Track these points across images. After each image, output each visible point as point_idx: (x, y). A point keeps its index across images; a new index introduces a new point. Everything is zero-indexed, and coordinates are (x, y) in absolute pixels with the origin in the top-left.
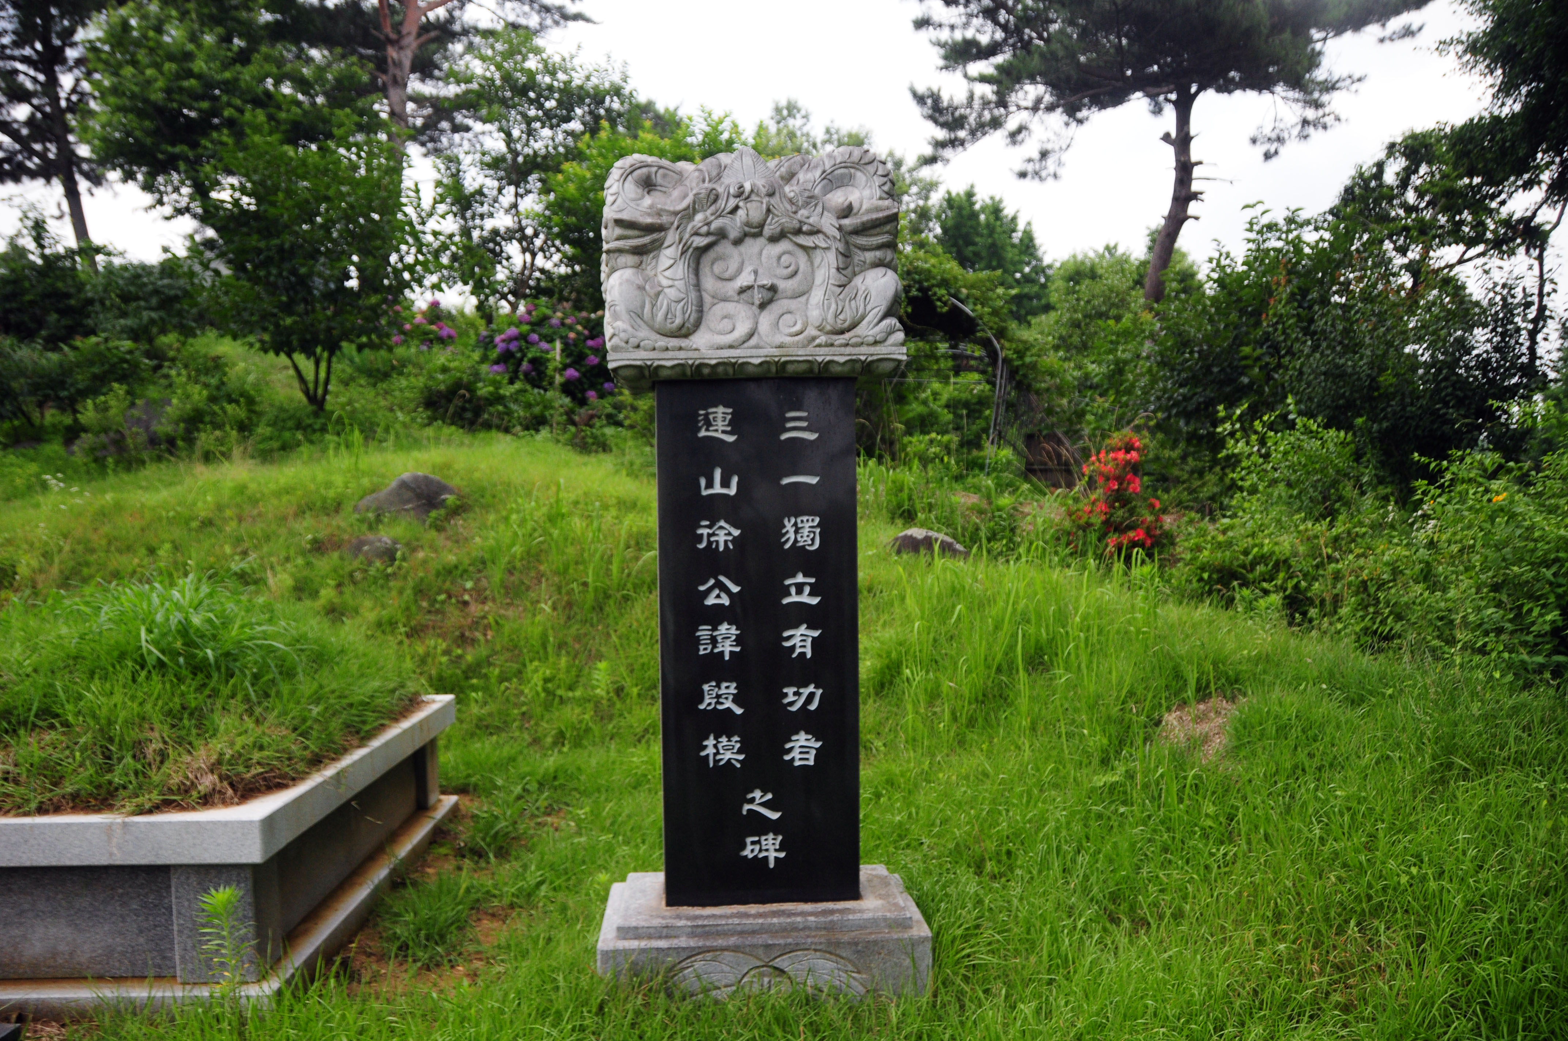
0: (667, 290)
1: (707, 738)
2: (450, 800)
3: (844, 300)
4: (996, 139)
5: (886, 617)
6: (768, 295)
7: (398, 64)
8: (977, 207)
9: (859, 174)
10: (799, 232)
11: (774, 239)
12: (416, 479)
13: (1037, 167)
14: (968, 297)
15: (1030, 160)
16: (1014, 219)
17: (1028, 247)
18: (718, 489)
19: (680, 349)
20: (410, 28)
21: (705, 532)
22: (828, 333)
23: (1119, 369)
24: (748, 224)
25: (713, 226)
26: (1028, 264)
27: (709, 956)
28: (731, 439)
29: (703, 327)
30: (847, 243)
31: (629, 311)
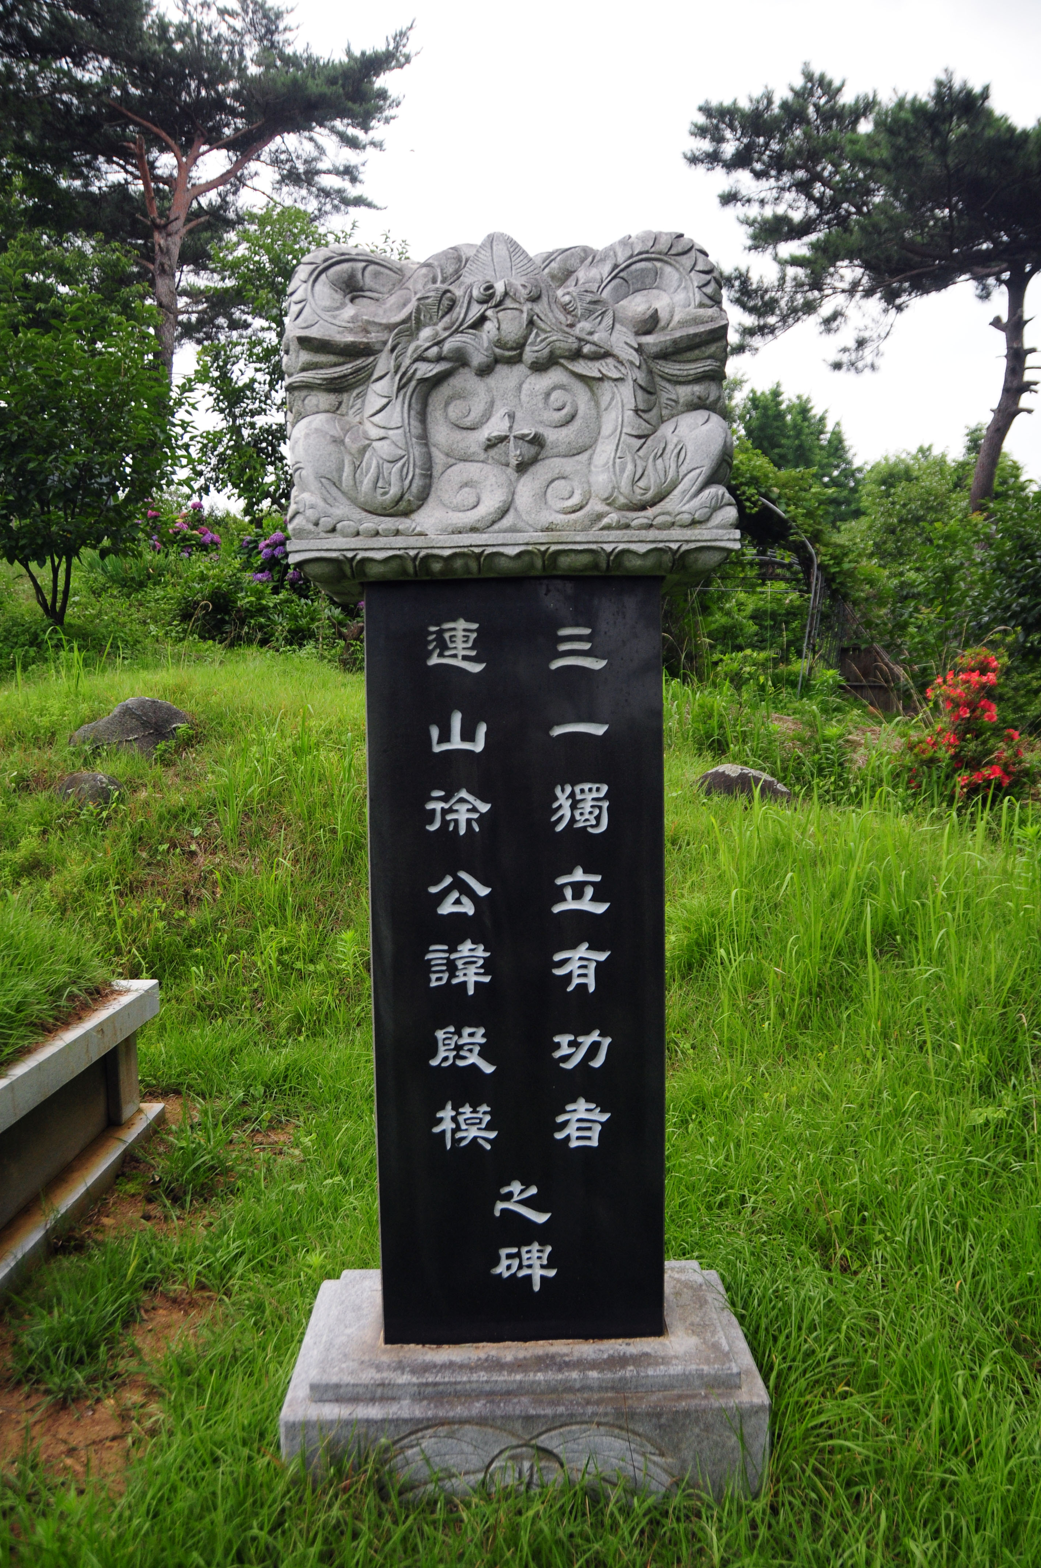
0: (376, 444)
1: (443, 1108)
2: (153, 1108)
3: (645, 459)
4: (810, 324)
5: (695, 878)
6: (529, 451)
7: (166, 252)
8: (783, 407)
9: (668, 269)
10: (577, 355)
11: (539, 367)
12: (142, 704)
13: (853, 356)
14: (779, 497)
15: (845, 350)
16: (822, 419)
17: (837, 449)
18: (456, 743)
19: (397, 533)
20: (178, 212)
21: (438, 806)
22: (621, 508)
23: (948, 576)
24: (499, 343)
25: (447, 346)
26: (837, 467)
27: (443, 1430)
28: (476, 668)
29: (432, 501)
30: (650, 372)
31: (320, 477)
